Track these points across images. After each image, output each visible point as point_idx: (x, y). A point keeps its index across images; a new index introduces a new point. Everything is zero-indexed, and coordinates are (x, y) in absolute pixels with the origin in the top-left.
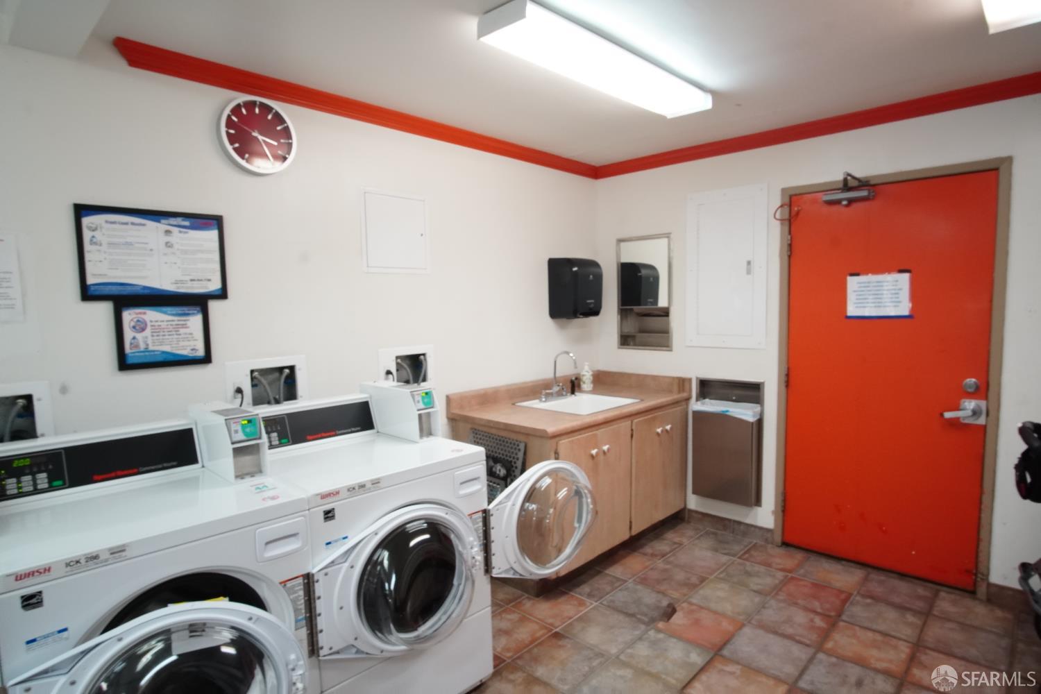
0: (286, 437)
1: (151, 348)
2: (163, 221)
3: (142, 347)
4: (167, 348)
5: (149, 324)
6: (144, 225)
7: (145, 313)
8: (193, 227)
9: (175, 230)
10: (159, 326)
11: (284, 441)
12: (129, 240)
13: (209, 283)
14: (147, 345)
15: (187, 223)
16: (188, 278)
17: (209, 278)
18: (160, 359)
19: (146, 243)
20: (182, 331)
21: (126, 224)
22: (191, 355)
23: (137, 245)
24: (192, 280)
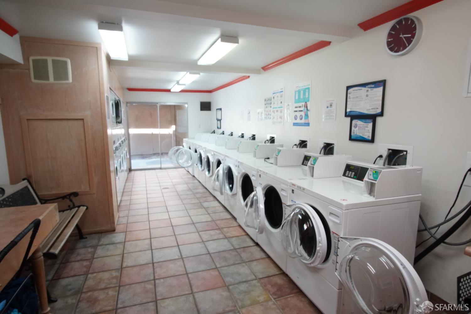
0: (356, 176)
1: (358, 134)
2: (367, 87)
3: (355, 133)
4: (361, 135)
5: (358, 125)
6: (361, 89)
7: (357, 122)
8: (375, 87)
9: (369, 89)
10: (360, 126)
11: (355, 177)
12: (357, 96)
13: (378, 109)
14: (356, 133)
15: (373, 86)
16: (371, 108)
17: (377, 107)
18: (359, 138)
19: (361, 96)
20: (366, 129)
21: (357, 90)
22: (367, 138)
23: (359, 97)
24: (372, 109)
